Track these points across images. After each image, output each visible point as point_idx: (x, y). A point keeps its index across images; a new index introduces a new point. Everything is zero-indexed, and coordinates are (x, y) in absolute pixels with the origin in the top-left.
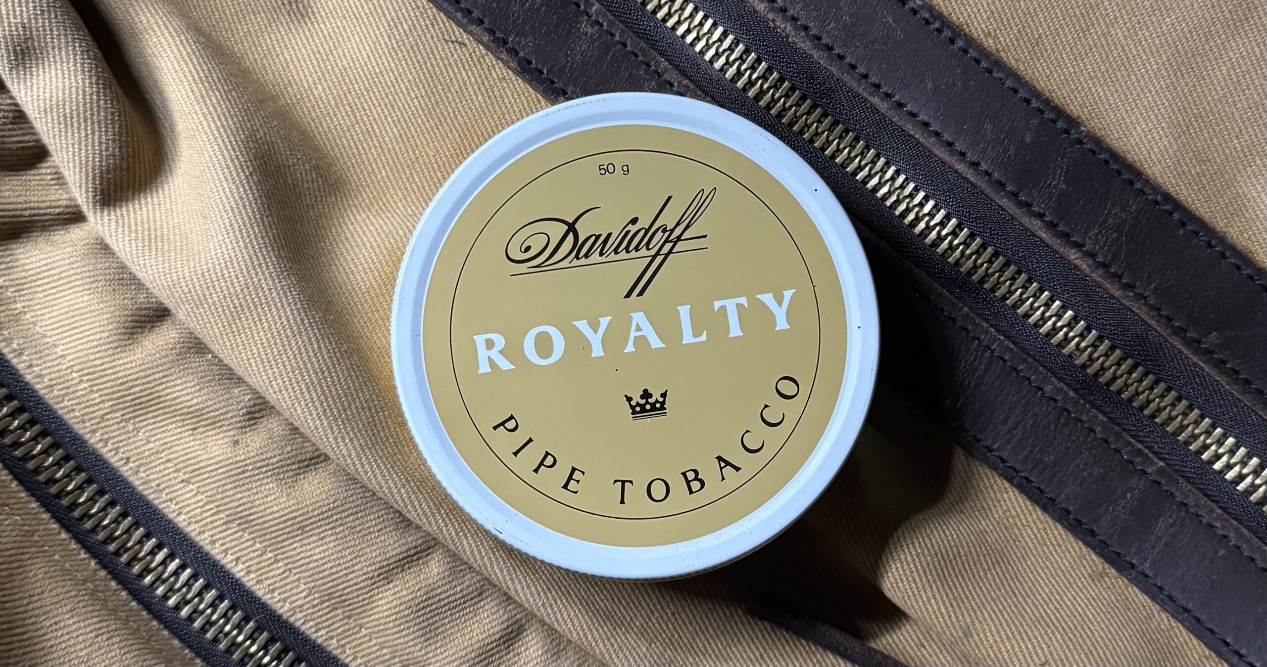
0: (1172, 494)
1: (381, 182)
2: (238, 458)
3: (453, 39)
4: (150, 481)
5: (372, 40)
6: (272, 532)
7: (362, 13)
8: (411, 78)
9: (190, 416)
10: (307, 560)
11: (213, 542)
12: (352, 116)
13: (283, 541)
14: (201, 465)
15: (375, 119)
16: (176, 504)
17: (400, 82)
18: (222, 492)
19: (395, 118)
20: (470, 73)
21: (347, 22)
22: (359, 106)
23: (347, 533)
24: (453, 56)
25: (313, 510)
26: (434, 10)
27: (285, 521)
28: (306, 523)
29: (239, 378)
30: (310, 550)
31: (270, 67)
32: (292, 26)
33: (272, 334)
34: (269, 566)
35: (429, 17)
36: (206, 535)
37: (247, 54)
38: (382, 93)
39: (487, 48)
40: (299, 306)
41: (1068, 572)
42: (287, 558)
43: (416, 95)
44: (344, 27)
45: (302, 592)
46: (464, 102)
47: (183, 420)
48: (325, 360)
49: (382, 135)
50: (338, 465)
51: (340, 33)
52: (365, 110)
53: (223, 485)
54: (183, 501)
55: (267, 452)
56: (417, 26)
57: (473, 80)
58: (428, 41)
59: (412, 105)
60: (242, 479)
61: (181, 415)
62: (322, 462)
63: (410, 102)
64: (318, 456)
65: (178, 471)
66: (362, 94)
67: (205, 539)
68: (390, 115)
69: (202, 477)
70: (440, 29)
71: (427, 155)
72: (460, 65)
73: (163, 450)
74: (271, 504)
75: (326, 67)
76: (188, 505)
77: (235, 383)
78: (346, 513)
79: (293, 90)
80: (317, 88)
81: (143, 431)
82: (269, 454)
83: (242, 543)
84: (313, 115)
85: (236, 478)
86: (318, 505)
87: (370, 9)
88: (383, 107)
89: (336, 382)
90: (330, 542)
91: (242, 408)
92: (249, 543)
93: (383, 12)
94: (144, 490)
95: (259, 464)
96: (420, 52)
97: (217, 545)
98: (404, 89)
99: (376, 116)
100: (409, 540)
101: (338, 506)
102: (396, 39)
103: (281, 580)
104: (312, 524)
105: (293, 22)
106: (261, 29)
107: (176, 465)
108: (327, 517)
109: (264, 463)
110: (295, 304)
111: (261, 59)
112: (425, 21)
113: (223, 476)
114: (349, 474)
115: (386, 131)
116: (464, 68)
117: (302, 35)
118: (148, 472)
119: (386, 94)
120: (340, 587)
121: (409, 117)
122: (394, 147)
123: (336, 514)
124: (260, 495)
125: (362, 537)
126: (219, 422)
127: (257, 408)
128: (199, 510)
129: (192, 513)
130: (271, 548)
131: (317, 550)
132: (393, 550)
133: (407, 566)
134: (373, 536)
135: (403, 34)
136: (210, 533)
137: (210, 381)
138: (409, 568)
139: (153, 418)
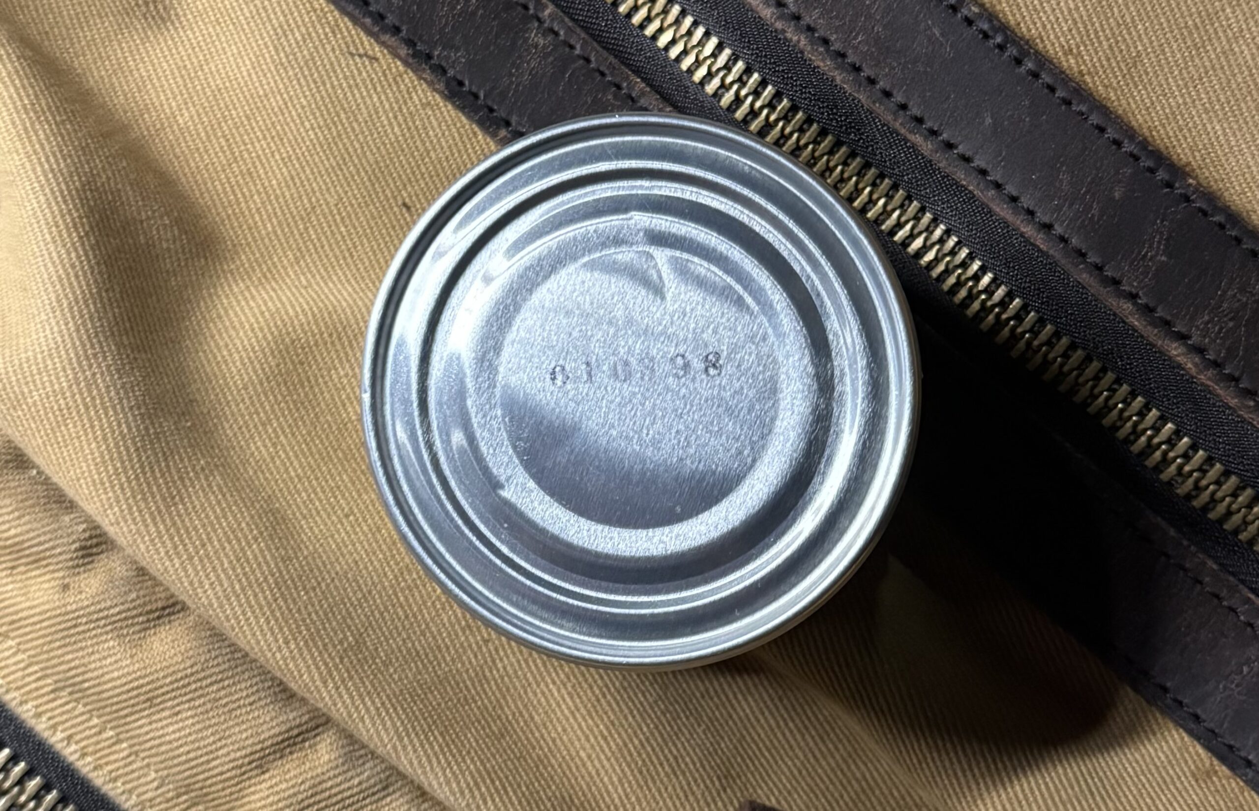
1: (266, 240)
2: (69, 608)
3: (361, 51)
5: (255, 54)
6: (112, 705)
7: (241, 18)
8: (305, 103)
9: (8, 550)
10: (157, 742)
11: (38, 715)
12: (228, 153)
13: (126, 716)
14: (20, 615)
15: (258, 157)
17: (291, 108)
18: (48, 652)
20: (383, 97)
22: (238, 139)
23: (209, 706)
24: (360, 74)
25: (164, 677)
26: (336, 13)
28: (157, 692)
29: (70, 502)
30: (162, 728)
31: (121, 87)
32: (149, 33)
33: (108, 446)
34: (109, 747)
35: (329, 23)
36: (29, 705)
37: (90, 70)
38: (268, 122)
39: (406, 63)
42: (132, 738)
43: (312, 125)
44: (217, 35)
46: (375, 135)
49: (268, 178)
50: (199, 616)
51: (213, 43)
52: (245, 144)
53: (50, 642)
55: (105, 600)
56: (313, 34)
57: (387, 106)
58: (327, 55)
59: (306, 139)
60: (73, 635)
62: (179, 612)
63: (304, 134)
64: (174, 605)
66: (242, 123)
67: (28, 711)
68: (279, 151)
70: (343, 38)
71: (327, 204)
72: (370, 86)
74: (110, 668)
75: (194, 87)
77: (66, 507)
78: (209, 681)
79: (151, 117)
80: (182, 115)
82: (109, 603)
83: (76, 717)
84: (177, 150)
85: (66, 633)
86: (172, 669)
87: (251, 12)
88: (269, 140)
90: (187, 718)
91: (74, 542)
92: (84, 717)
93: (268, 16)
95: (95, 616)
96: (317, 69)
97: (44, 719)
98: (295, 117)
99: (260, 152)
100: (291, 716)
101: (197, 672)
102: (285, 52)
103: (126, 766)
104: (163, 694)
105: (151, 28)
106: (109, 36)
108: (184, 686)
109: (101, 615)
111: (109, 76)
112: (324, 29)
113: (49, 631)
114: (214, 628)
115: (273, 172)
116: (375, 90)
117: (163, 44)
119: (273, 123)
120: (202, 777)
121: (303, 154)
122: (283, 194)
123: (195, 682)
124: (97, 656)
125: (230, 711)
126: (44, 559)
127: (95, 541)
128: (20, 674)
129: (12, 678)
130: (112, 724)
131: (171, 729)
132: (269, 730)
133: (288, 750)
134: (244, 710)
135: (294, 45)
136: (35, 703)
137: (33, 506)
138: (291, 753)
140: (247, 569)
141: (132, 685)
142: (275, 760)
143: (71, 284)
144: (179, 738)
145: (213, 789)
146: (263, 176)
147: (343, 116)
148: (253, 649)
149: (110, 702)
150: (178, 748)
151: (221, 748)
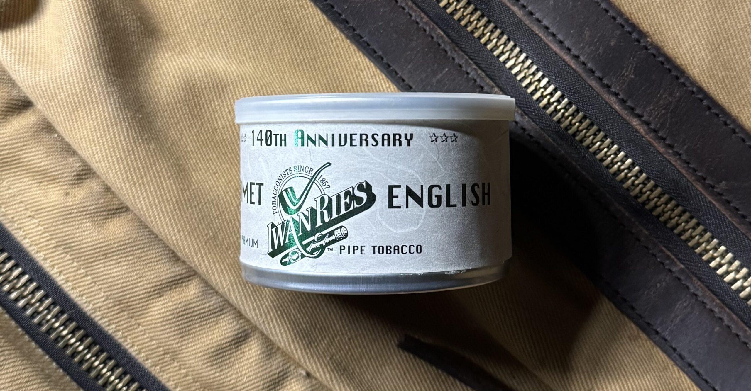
2: (68, 204)
6: (86, 256)
9: (38, 173)
10: (107, 276)
11: (45, 259)
13: (92, 262)
14: (43, 206)
16: (23, 232)
18: (55, 226)
23: (136, 260)
25: (114, 243)
27: (95, 249)
28: (109, 251)
29: (74, 151)
30: (110, 269)
33: (98, 123)
34: (81, 278)
36: (41, 254)
40: (117, 106)
42: (94, 274)
45: (101, 298)
47: (34, 176)
48: (131, 143)
50: (135, 215)
53: (57, 221)
54: (28, 230)
55: (87, 202)
60: (69, 218)
61: (32, 172)
62: (124, 212)
64: (122, 208)
65: (27, 209)
67: (40, 256)
69: (42, 215)
73: (19, 195)
74: (87, 236)
76: (32, 233)
77: (71, 154)
78: (137, 247)
81: (7, 180)
82: (89, 203)
83: (65, 261)
85: (65, 217)
86: (118, 240)
89: (138, 158)
90: (124, 266)
91: (74, 171)
92: (70, 262)
95: (82, 209)
97: (48, 261)
100: (177, 269)
101: (131, 242)
103: (89, 288)
104: (113, 252)
107: (26, 205)
108: (124, 249)
109: (85, 209)
110: (115, 105)
113: (57, 215)
114: (142, 221)
118: (7, 209)
120: (128, 296)
123: (130, 247)
124: (80, 230)
125: (146, 264)
126: (58, 179)
127: (84, 172)
128: (38, 237)
129: (34, 239)
130: (84, 266)
131: (115, 270)
132: (165, 275)
133: (174, 286)
134: (153, 264)
136: (44, 253)
137: (55, 151)
138: (175, 288)
139: (14, 172)
140: (163, 193)
141: (97, 246)
142: (167, 291)
143: (85, 41)
144: (119, 275)
145: (133, 303)
148: (161, 233)
149: (85, 254)
150: (117, 280)
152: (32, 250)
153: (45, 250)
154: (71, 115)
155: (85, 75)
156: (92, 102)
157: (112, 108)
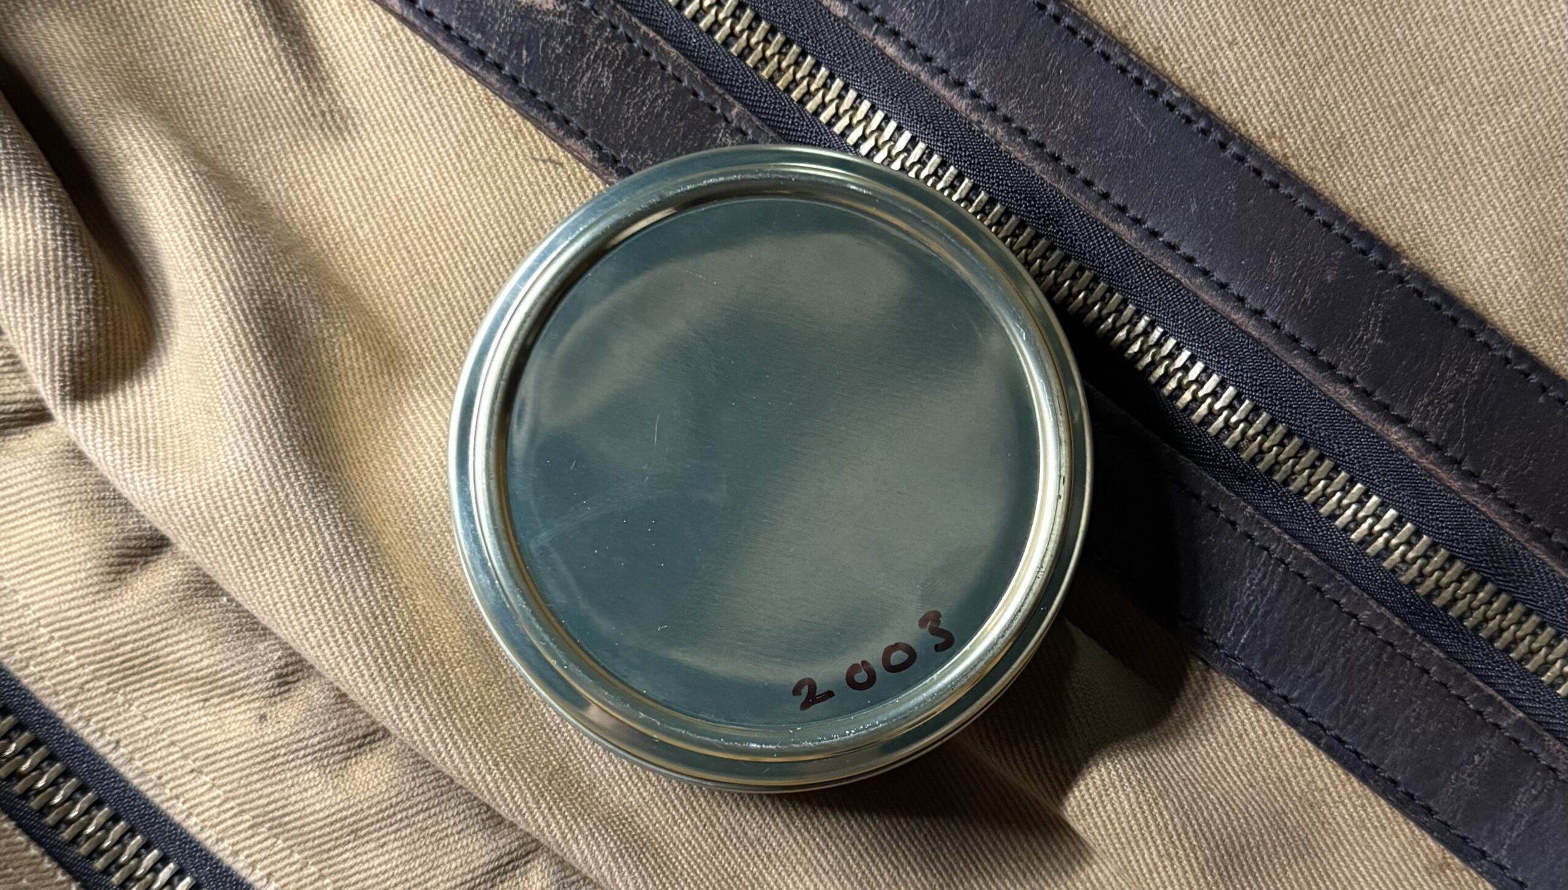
0: (1535, 756)
2: (266, 739)
3: (545, 156)
4: (148, 772)
5: (435, 161)
6: (315, 839)
7: (421, 125)
8: (489, 211)
9: (200, 682)
10: (363, 876)
11: (236, 853)
12: (410, 264)
13: (330, 850)
14: (216, 748)
15: (441, 267)
16: (184, 803)
17: (474, 217)
18: (245, 786)
19: (468, 265)
21: (401, 137)
22: (420, 250)
23: (416, 836)
24: (545, 180)
25: (369, 808)
26: (519, 118)
27: (332, 824)
28: (360, 825)
29: (265, 629)
30: (367, 861)
31: (298, 200)
32: (326, 144)
33: (306, 568)
34: (312, 883)
35: (511, 128)
36: (226, 844)
37: (266, 184)
38: (450, 231)
39: (591, 168)
40: (340, 529)
41: (1397, 864)
42: (335, 873)
43: (496, 233)
44: (397, 144)
47: (191, 689)
48: (377, 601)
49: (451, 289)
50: (402, 743)
51: (392, 152)
52: (427, 256)
53: (247, 776)
54: (194, 798)
55: (304, 729)
56: (496, 140)
58: (510, 161)
59: (490, 247)
60: (272, 767)
61: (187, 681)
62: (379, 740)
63: (488, 243)
64: (375, 732)
65: (185, 757)
66: (424, 233)
67: (225, 849)
68: (462, 261)
69: (218, 765)
70: (527, 143)
72: (555, 192)
73: (165, 730)
74: (312, 801)
75: (374, 198)
76: (201, 804)
77: (260, 635)
78: (415, 810)
79: (330, 231)
80: (362, 227)
81: (136, 703)
82: (308, 732)
83: (275, 853)
84: (358, 263)
85: (264, 766)
86: (376, 800)
87: (431, 119)
88: (452, 250)
89: (394, 629)
90: (393, 850)
91: (269, 670)
92: (284, 854)
93: (449, 122)
94: (141, 784)
95: (295, 746)
96: (500, 175)
97: (242, 856)
98: (479, 226)
99: (443, 263)
100: (501, 843)
101: (402, 801)
102: (467, 159)
104: (368, 826)
105: (328, 139)
106: (284, 148)
107: (182, 750)
108: (389, 817)
109: (301, 745)
110: (336, 527)
111: (286, 190)
112: (506, 135)
113: (247, 763)
114: (417, 755)
115: (457, 283)
116: (561, 195)
117: (340, 155)
118: (146, 760)
119: (456, 233)
121: (487, 263)
122: (467, 305)
123: (400, 812)
124: (297, 788)
125: (438, 841)
126: (239, 689)
127: (291, 668)
128: (215, 811)
129: (206, 815)
130: (314, 860)
131: (377, 862)
132: (478, 858)
133: (498, 879)
134: (452, 840)
135: (476, 151)
136: (232, 841)
137: (226, 634)
138: (502, 882)
139: (149, 686)
141: (334, 817)
143: (257, 404)
144: (386, 871)
146: (446, 287)
147: (528, 223)
149: (312, 835)
151: (429, 879)
152: (207, 838)
153: (232, 836)
154: (248, 558)
155: (268, 475)
156: (290, 528)
157: (331, 534)
